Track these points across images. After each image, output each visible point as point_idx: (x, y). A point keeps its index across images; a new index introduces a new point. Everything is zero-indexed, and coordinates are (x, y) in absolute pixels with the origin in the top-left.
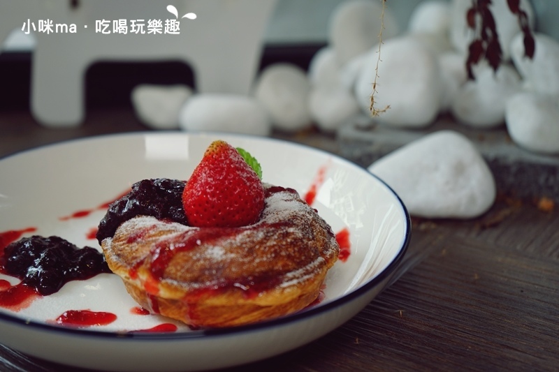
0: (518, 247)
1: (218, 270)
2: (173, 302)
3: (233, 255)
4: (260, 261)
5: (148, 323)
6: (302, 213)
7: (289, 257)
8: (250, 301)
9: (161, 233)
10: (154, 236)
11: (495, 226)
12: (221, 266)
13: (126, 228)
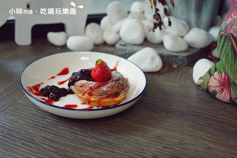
0: (170, 79)
1: (105, 93)
2: (94, 101)
3: (109, 89)
4: (115, 90)
5: (86, 106)
6: (121, 77)
7: (121, 88)
8: (114, 100)
9: (89, 84)
10: (87, 85)
11: (163, 73)
12: (106, 92)
13: (78, 83)
